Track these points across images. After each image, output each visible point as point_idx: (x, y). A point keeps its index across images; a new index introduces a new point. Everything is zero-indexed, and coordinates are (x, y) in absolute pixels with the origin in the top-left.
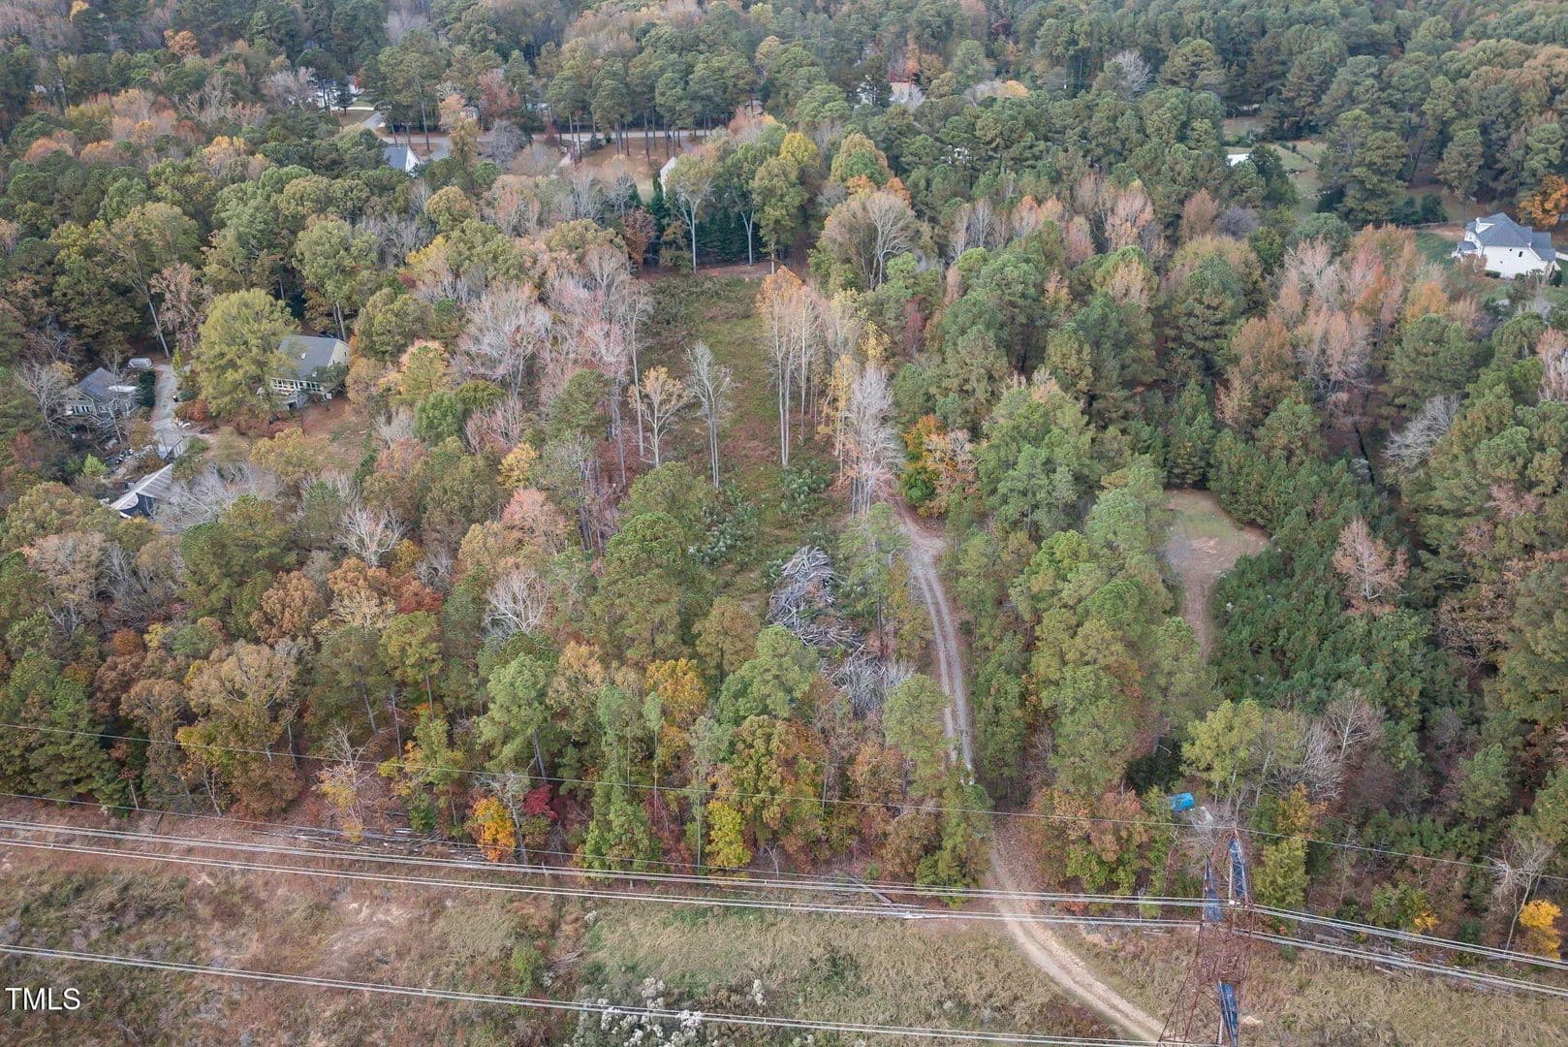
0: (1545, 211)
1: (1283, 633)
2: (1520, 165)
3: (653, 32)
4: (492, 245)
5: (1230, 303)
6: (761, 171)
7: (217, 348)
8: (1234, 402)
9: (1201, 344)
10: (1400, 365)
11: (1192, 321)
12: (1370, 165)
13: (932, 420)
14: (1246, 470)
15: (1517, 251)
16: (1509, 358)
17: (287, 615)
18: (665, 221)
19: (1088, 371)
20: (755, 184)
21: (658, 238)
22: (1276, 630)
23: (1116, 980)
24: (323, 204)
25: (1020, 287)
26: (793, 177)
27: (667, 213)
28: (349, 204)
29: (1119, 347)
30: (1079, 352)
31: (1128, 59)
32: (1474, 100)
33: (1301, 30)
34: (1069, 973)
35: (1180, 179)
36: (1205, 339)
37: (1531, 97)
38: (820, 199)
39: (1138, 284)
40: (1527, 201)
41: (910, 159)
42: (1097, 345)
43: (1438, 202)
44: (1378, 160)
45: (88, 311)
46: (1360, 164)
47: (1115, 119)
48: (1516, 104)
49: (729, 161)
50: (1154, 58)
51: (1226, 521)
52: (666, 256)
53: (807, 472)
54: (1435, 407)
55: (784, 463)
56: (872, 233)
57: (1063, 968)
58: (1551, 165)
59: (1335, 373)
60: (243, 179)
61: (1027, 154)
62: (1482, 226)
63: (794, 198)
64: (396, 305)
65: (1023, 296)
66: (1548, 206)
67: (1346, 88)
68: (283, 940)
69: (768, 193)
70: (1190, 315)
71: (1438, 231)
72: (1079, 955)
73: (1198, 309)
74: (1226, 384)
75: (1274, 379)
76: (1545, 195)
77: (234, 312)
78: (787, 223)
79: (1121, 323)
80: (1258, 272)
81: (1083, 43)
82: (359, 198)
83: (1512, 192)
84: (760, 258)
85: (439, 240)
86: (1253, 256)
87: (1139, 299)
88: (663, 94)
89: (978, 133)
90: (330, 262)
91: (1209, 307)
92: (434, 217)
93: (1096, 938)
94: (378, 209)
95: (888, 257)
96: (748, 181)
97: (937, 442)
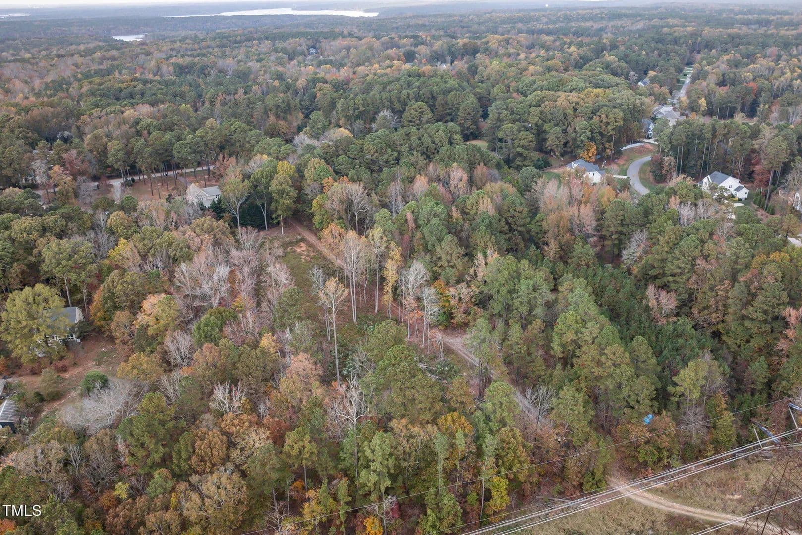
0: (590, 157)
2: (575, 139)
3: (143, 123)
4: (164, 238)
5: (526, 210)
6: (274, 182)
8: (552, 249)
9: (520, 229)
10: (610, 224)
11: (514, 220)
12: (523, 146)
13: (441, 282)
15: (592, 173)
18: (222, 214)
20: (272, 188)
23: (679, 500)
24: (44, 230)
25: (443, 216)
26: (290, 183)
27: (222, 210)
28: (58, 229)
29: (500, 234)
31: (385, 113)
32: (548, 115)
33: (455, 94)
34: (661, 504)
36: (521, 226)
37: (570, 112)
38: (306, 191)
39: (490, 205)
40: (582, 153)
41: (341, 167)
43: (547, 159)
44: (526, 144)
46: (518, 146)
47: (420, 139)
48: (565, 116)
49: (252, 179)
50: (399, 113)
53: (370, 322)
54: (638, 235)
55: (355, 321)
57: (658, 503)
58: (588, 138)
62: (574, 165)
63: (293, 193)
64: (128, 278)
65: (445, 220)
66: (590, 154)
67: (497, 115)
69: (281, 193)
71: (551, 171)
72: (658, 495)
73: (516, 214)
74: (545, 243)
75: (568, 236)
76: (588, 150)
77: (30, 299)
78: (292, 206)
79: (496, 224)
80: (520, 194)
81: (362, 109)
82: (62, 225)
83: (573, 151)
84: (273, 226)
85: (122, 241)
88: (179, 152)
90: (70, 262)
92: (114, 229)
93: (660, 485)
94: (75, 229)
95: (360, 213)
96: (267, 188)
97: (452, 291)
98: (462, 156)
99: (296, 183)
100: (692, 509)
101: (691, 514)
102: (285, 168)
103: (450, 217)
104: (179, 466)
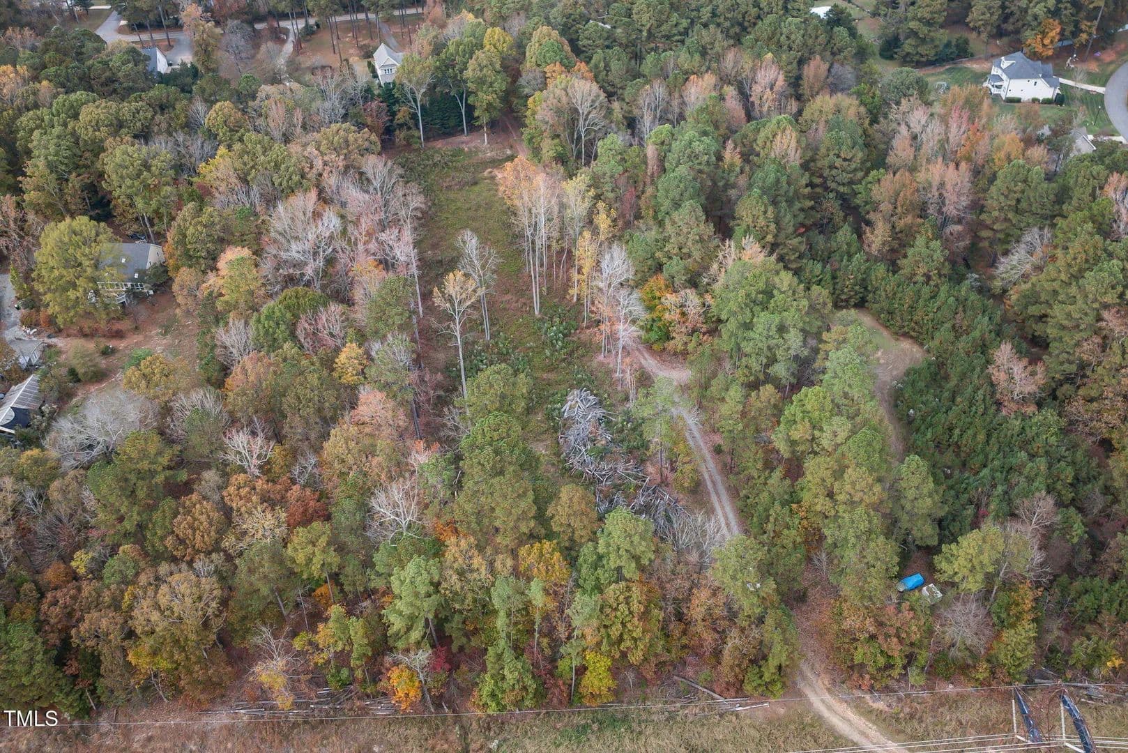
0: (1044, 45)
1: (957, 432)
2: (1024, 11)
4: (272, 155)
5: (860, 155)
6: (472, 64)
7: (56, 273)
8: (878, 237)
9: (841, 189)
10: (995, 199)
11: (834, 172)
13: (661, 279)
14: (899, 295)
15: (1032, 81)
16: (1087, 198)
17: (198, 537)
18: (396, 108)
19: (773, 226)
20: (469, 74)
21: (391, 121)
22: (951, 429)
23: (902, 737)
24: (118, 126)
25: (706, 157)
26: (498, 67)
27: (397, 101)
28: (139, 125)
29: (790, 202)
30: (765, 212)
34: (867, 737)
35: (795, 46)
36: (844, 184)
38: (522, 81)
39: (793, 144)
40: (1031, 39)
41: (585, 42)
42: (774, 203)
43: (966, 42)
44: (928, 16)
46: (913, 19)
49: (443, 56)
51: (885, 333)
52: (400, 136)
53: (557, 320)
54: (1032, 235)
55: (537, 312)
56: (574, 113)
57: (863, 733)
58: (1049, 11)
59: (950, 210)
60: (36, 106)
61: (675, 31)
62: (1006, 63)
63: (500, 84)
64: (204, 218)
65: (708, 164)
66: (1047, 41)
69: (481, 81)
70: (832, 167)
71: (968, 65)
72: (870, 720)
73: (838, 162)
74: (869, 223)
75: (909, 219)
76: (1044, 34)
77: (66, 239)
78: (498, 104)
79: (789, 184)
80: (867, 121)
82: (146, 118)
83: (1017, 32)
84: (473, 129)
85: (222, 150)
86: (863, 109)
87: (795, 159)
89: (635, 17)
90: (136, 183)
91: (845, 160)
92: (214, 130)
93: (880, 705)
94: (164, 126)
95: (588, 132)
96: (461, 71)
97: (670, 299)
98: (793, 37)
99: (511, 67)
102: (495, 42)
103: (720, 158)
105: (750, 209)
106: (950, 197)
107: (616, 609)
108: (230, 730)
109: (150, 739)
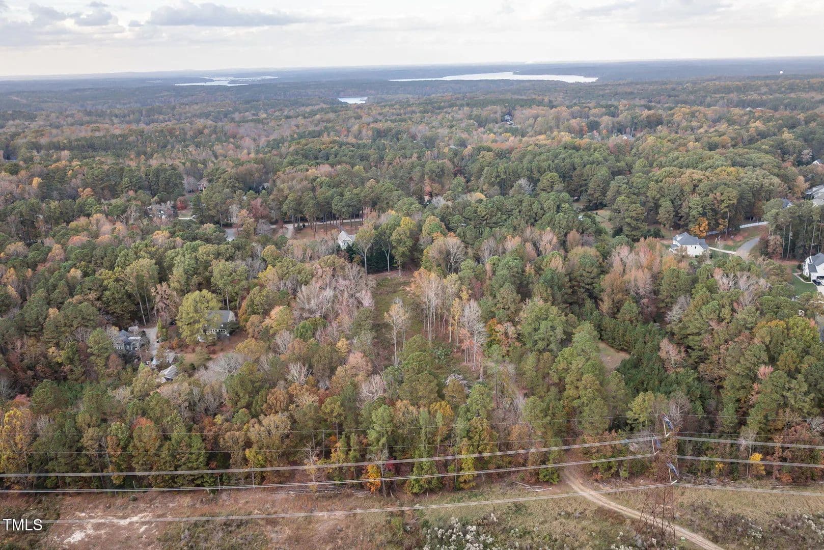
0: (700, 231)
1: (645, 383)
2: (688, 214)
3: (318, 180)
4: (297, 267)
5: (595, 270)
6: (395, 233)
7: (191, 315)
8: (606, 306)
9: (587, 287)
10: (664, 288)
11: (582, 278)
12: (632, 217)
13: (495, 320)
14: (617, 329)
15: (694, 246)
16: (705, 279)
17: (278, 404)
18: (354, 256)
19: (551, 298)
20: (393, 238)
22: (643, 383)
23: (617, 501)
24: (218, 255)
26: (408, 234)
27: (354, 253)
28: (228, 255)
29: (560, 288)
30: (546, 291)
31: (523, 182)
32: (666, 190)
33: (591, 167)
34: (601, 501)
35: (563, 226)
36: (588, 284)
37: (687, 189)
38: (421, 242)
39: (560, 265)
40: (692, 227)
41: (453, 225)
42: (552, 288)
43: (659, 231)
44: (635, 216)
45: (117, 306)
46: (628, 217)
47: (531, 205)
48: (682, 191)
49: (379, 230)
50: (533, 181)
51: (612, 350)
53: (441, 348)
54: (682, 299)
56: (448, 254)
58: (700, 213)
59: (642, 292)
60: (174, 248)
61: (499, 220)
62: (679, 238)
63: (409, 243)
64: (264, 293)
65: (517, 273)
66: (701, 229)
67: (616, 189)
68: (298, 529)
69: (399, 242)
70: (581, 276)
71: (662, 241)
72: (602, 495)
73: (585, 273)
74: (601, 300)
75: (620, 296)
76: (700, 225)
77: (198, 299)
78: (408, 253)
79: (559, 280)
80: (601, 259)
81: (503, 176)
83: (687, 225)
84: (393, 269)
85: (270, 267)
86: (598, 253)
87: (562, 271)
88: (336, 205)
89: (479, 213)
90: (230, 278)
91: (588, 272)
92: (266, 258)
93: (607, 489)
94: (240, 256)
95: (456, 262)
96: (389, 237)
97: (500, 328)
98: (561, 222)
99: (415, 235)
100: (624, 508)
101: (619, 511)
102: (407, 223)
103: (524, 271)
104: (255, 410)
105: (538, 287)
106: (640, 284)
107: (476, 428)
108: (287, 500)
109: (247, 502)
